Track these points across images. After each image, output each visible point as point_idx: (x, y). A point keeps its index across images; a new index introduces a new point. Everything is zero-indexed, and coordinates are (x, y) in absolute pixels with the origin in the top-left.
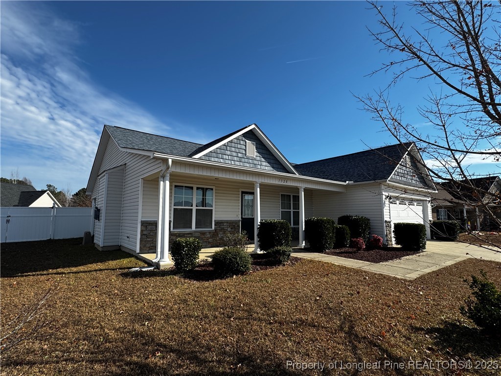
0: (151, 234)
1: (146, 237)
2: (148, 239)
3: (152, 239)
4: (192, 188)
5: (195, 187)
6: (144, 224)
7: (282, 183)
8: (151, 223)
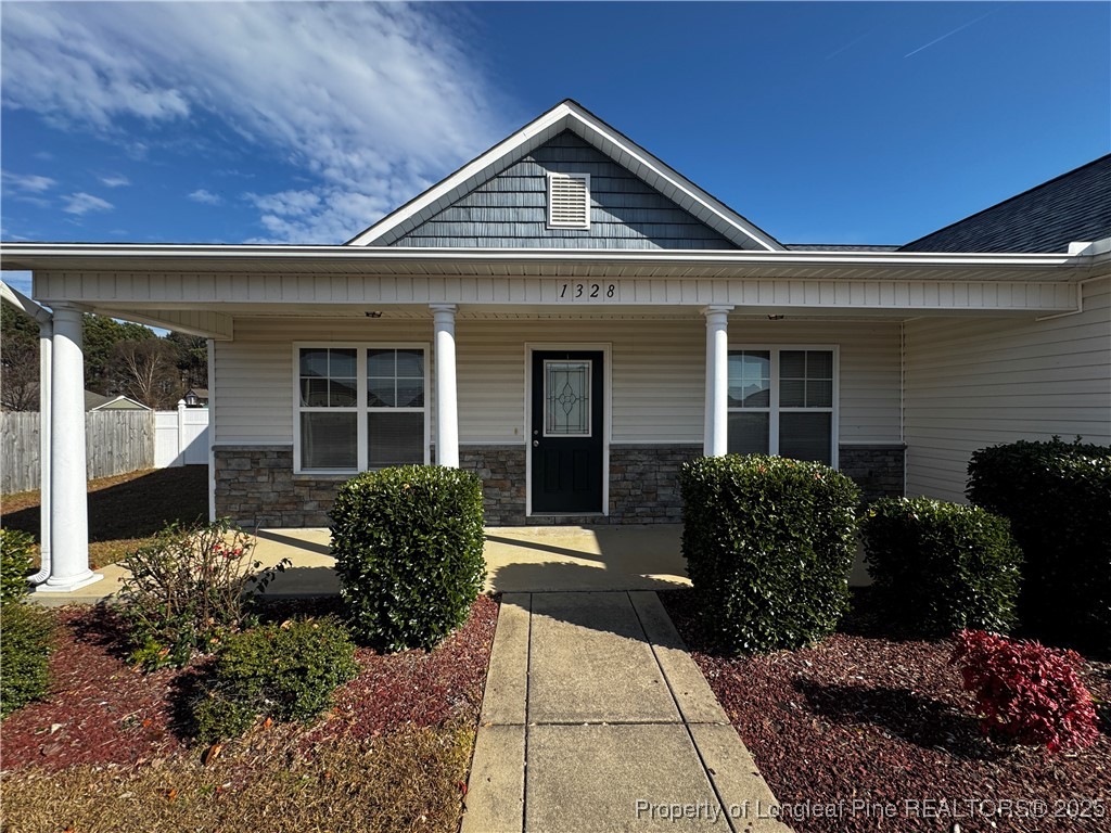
0: (241, 480)
1: (227, 487)
2: (234, 493)
3: (243, 493)
4: (353, 353)
5: (361, 350)
6: (221, 455)
7: (585, 300)
8: (239, 453)
